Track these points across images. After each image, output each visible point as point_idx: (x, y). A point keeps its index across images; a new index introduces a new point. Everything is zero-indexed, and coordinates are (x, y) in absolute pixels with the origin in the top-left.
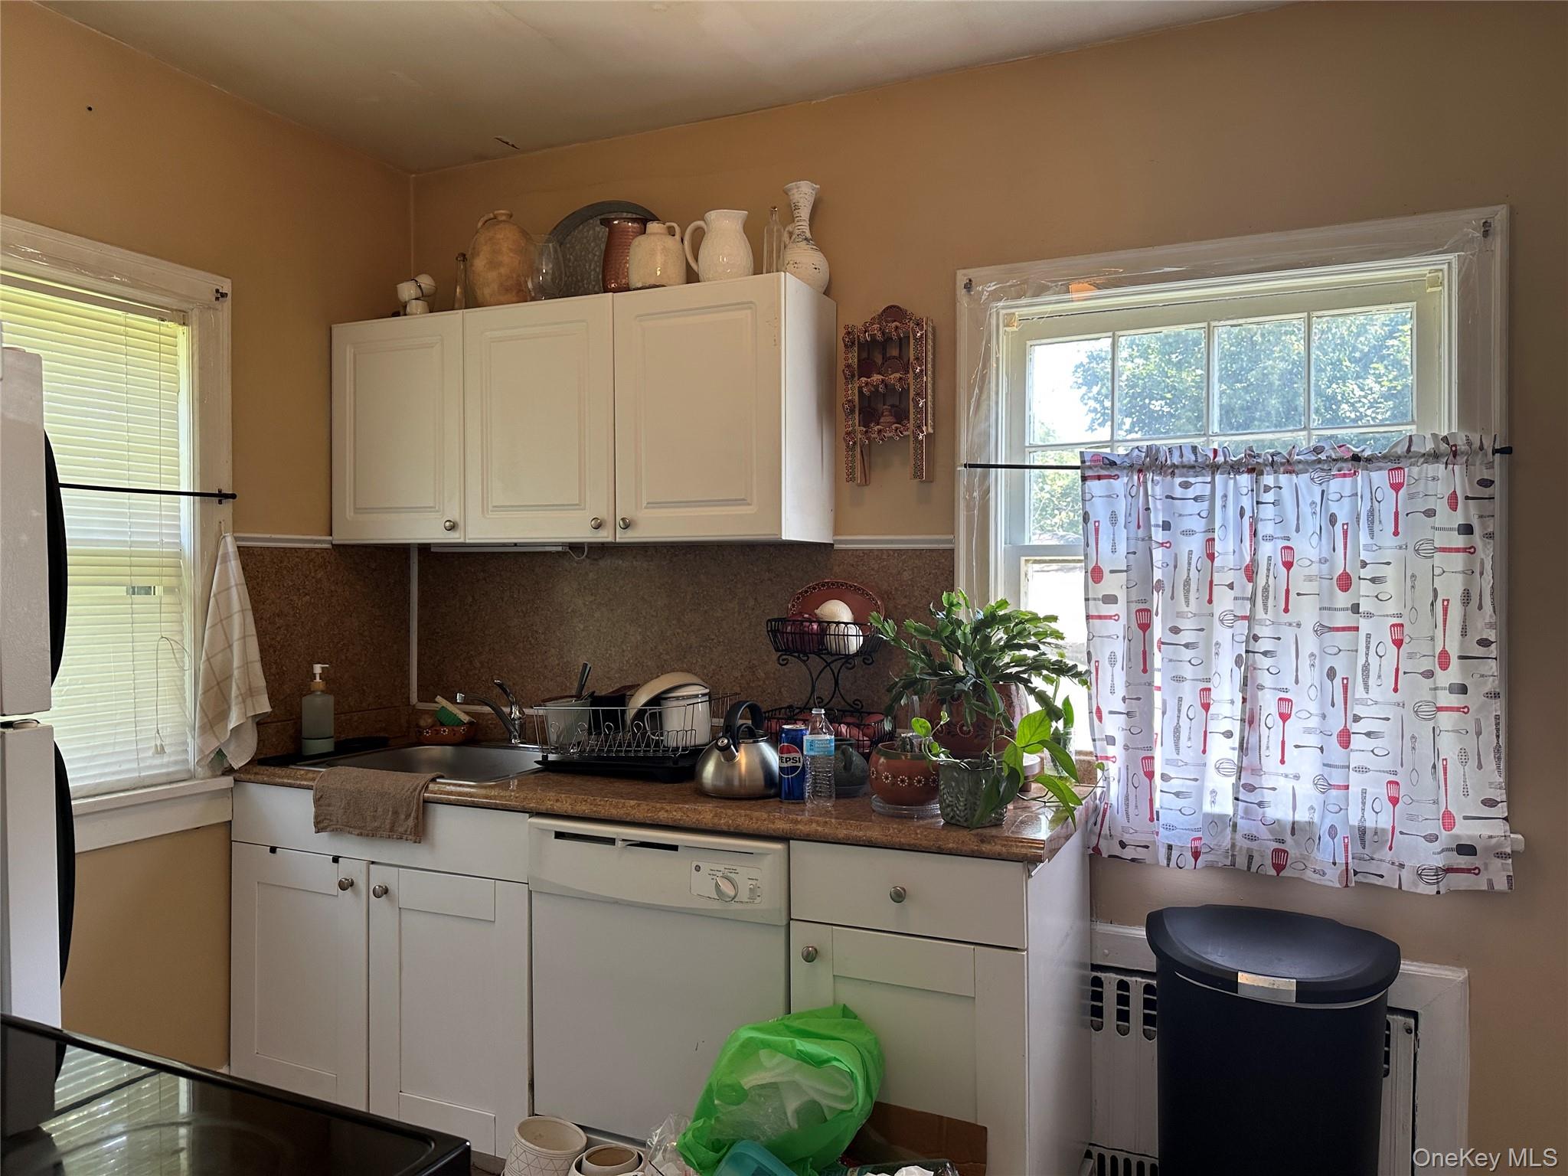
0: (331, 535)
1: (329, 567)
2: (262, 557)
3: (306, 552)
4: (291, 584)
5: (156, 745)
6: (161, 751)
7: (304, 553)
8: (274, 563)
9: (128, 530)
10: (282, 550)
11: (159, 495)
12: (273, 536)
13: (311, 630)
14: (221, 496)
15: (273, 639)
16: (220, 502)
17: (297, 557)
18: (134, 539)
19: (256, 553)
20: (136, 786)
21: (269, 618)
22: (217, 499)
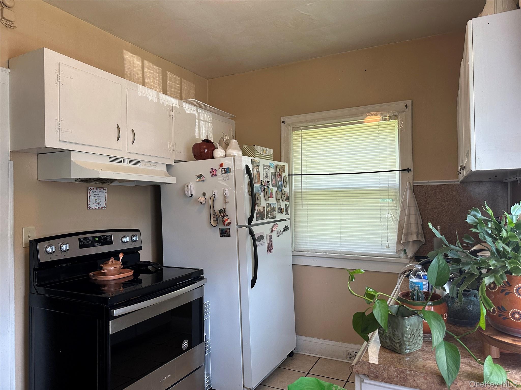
0: (458, 179)
1: (459, 191)
2: (427, 189)
3: (447, 186)
4: (440, 197)
5: (387, 246)
6: (388, 247)
7: (446, 186)
8: (433, 190)
9: (379, 183)
10: (436, 186)
11: (387, 172)
12: (430, 181)
13: (450, 214)
14: (409, 170)
15: (432, 216)
16: (408, 172)
17: (443, 188)
18: (381, 185)
19: (424, 187)
20: (381, 256)
21: (431, 209)
22: (407, 171)
